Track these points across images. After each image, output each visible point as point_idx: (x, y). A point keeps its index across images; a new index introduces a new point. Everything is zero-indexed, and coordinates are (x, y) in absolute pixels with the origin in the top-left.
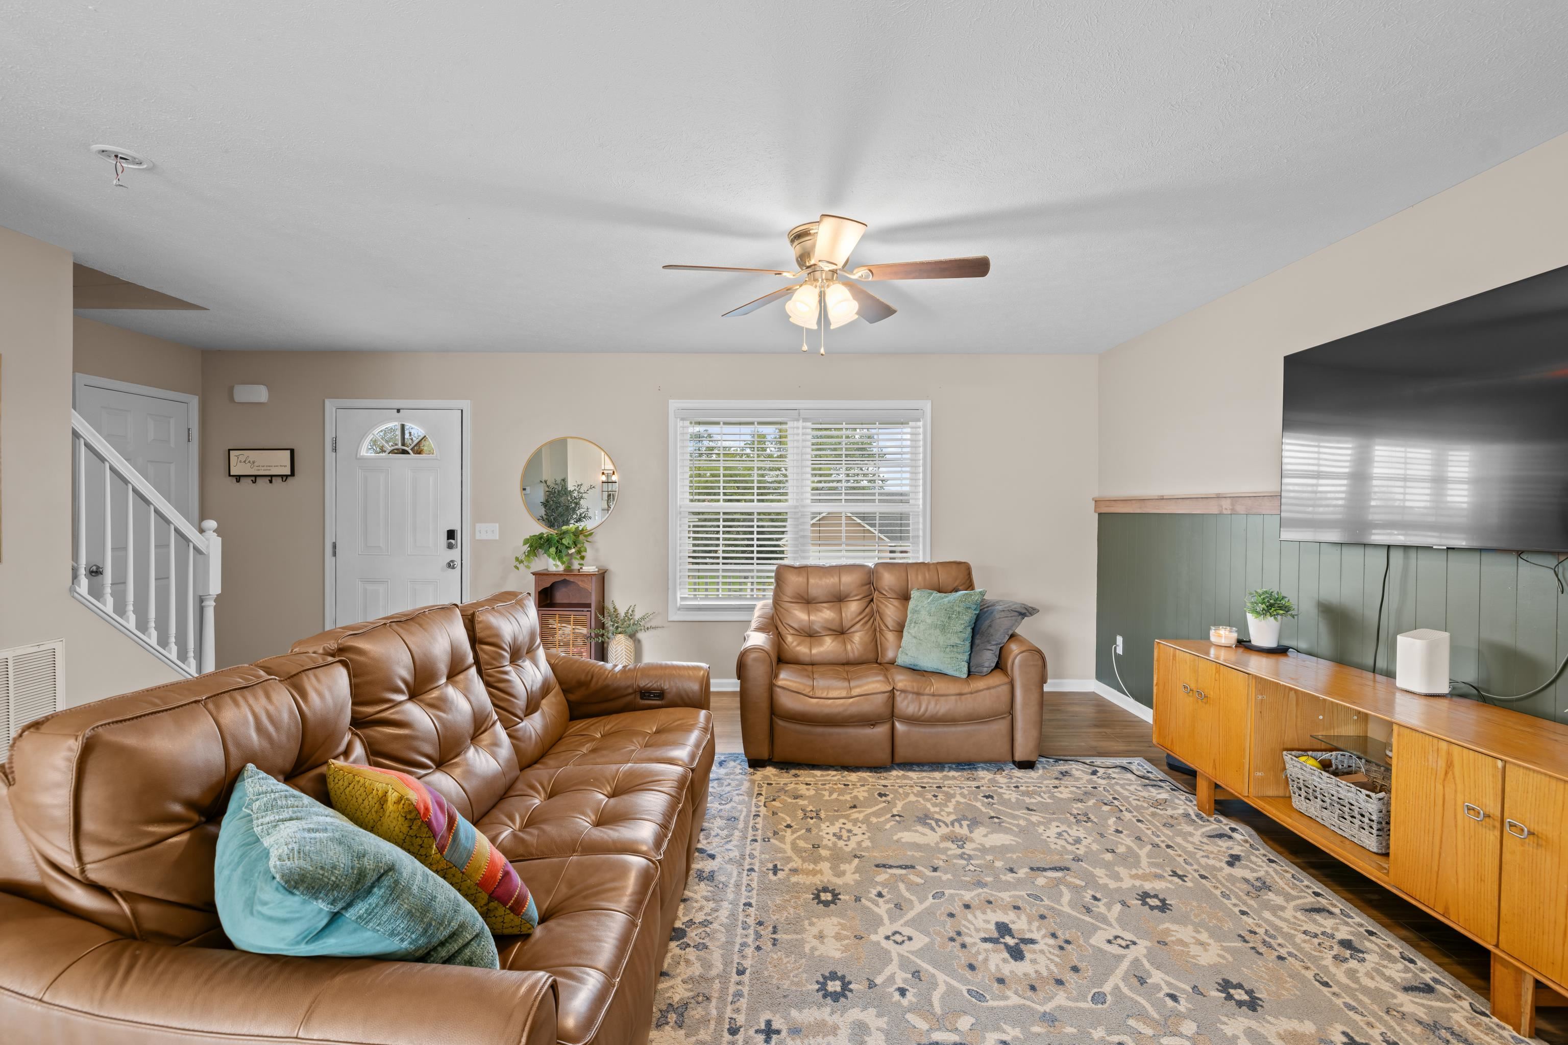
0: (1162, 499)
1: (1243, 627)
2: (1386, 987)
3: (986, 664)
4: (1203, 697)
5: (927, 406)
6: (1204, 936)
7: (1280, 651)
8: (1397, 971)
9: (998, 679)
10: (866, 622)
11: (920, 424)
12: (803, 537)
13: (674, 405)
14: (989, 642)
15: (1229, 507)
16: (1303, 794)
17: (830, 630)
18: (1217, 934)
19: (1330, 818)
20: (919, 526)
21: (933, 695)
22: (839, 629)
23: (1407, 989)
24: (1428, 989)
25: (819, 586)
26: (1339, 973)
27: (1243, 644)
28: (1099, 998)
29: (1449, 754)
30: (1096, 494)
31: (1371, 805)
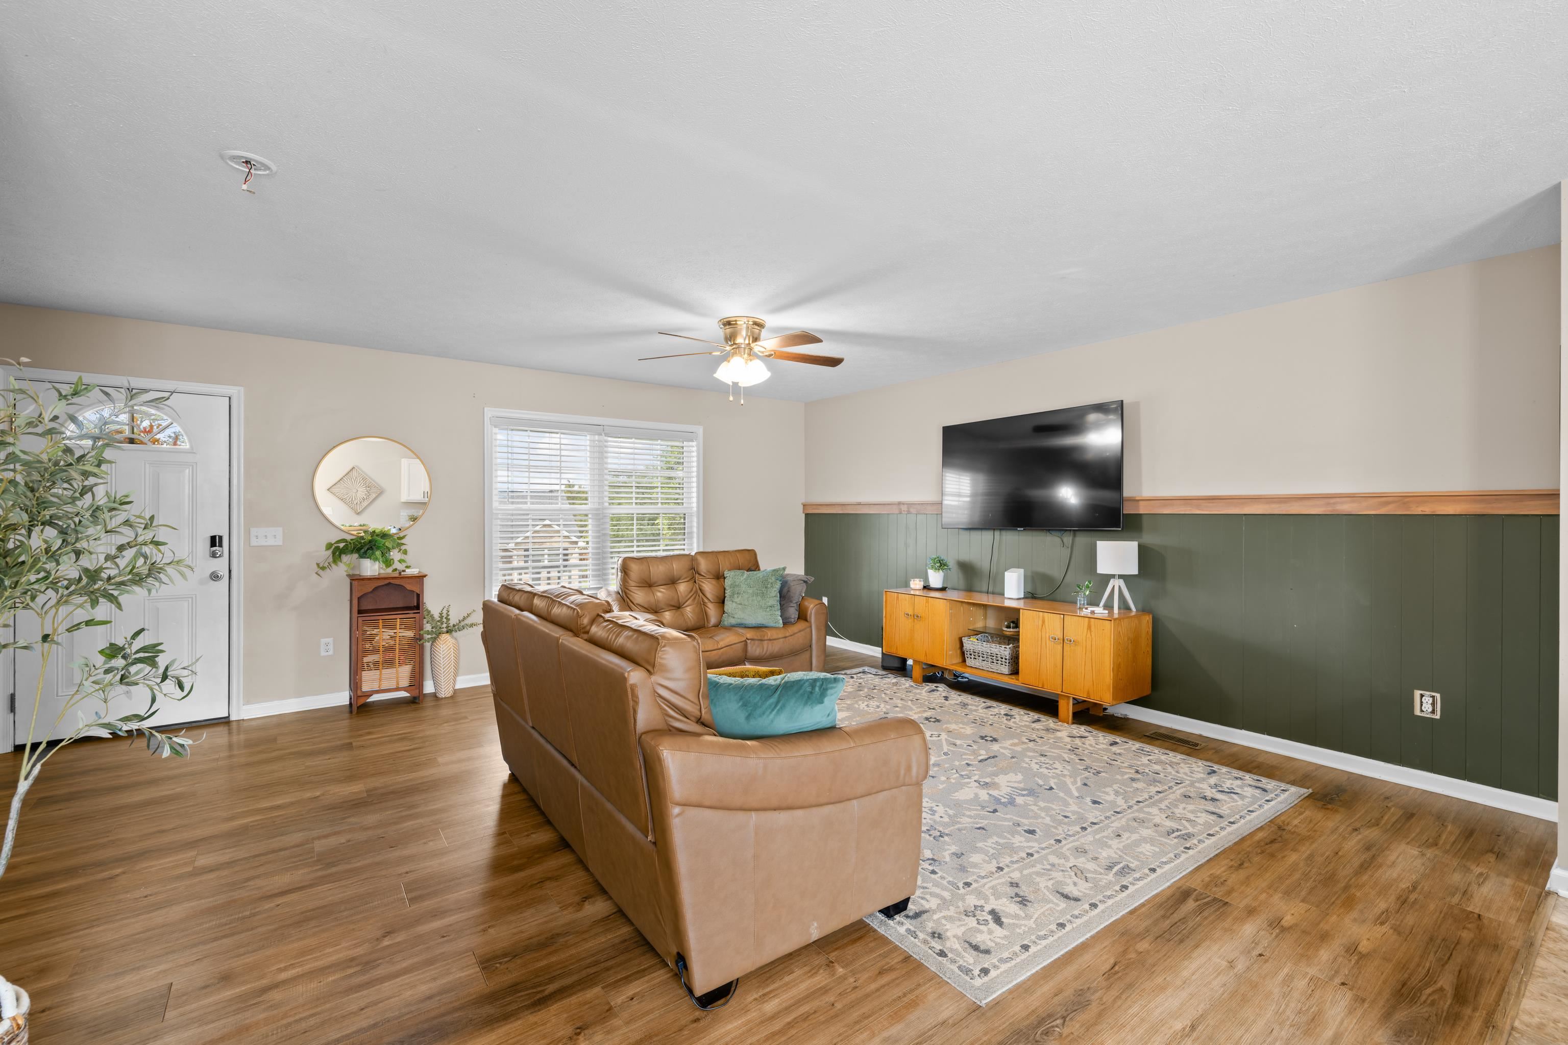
0: (859, 504)
1: (926, 579)
2: (1027, 723)
3: (793, 617)
4: (916, 617)
5: (700, 430)
6: (961, 726)
7: (943, 589)
8: (1026, 718)
9: (802, 625)
10: (695, 598)
11: (694, 444)
12: (604, 535)
13: (489, 412)
14: (791, 602)
15: (906, 509)
16: (973, 656)
17: (674, 606)
18: (966, 724)
19: (985, 665)
20: (694, 525)
21: (770, 640)
22: (678, 605)
23: (1033, 722)
24: (1039, 721)
25: (658, 571)
26: (1011, 723)
27: (926, 588)
28: (945, 754)
29: (1043, 618)
30: (803, 501)
31: (1005, 651)
